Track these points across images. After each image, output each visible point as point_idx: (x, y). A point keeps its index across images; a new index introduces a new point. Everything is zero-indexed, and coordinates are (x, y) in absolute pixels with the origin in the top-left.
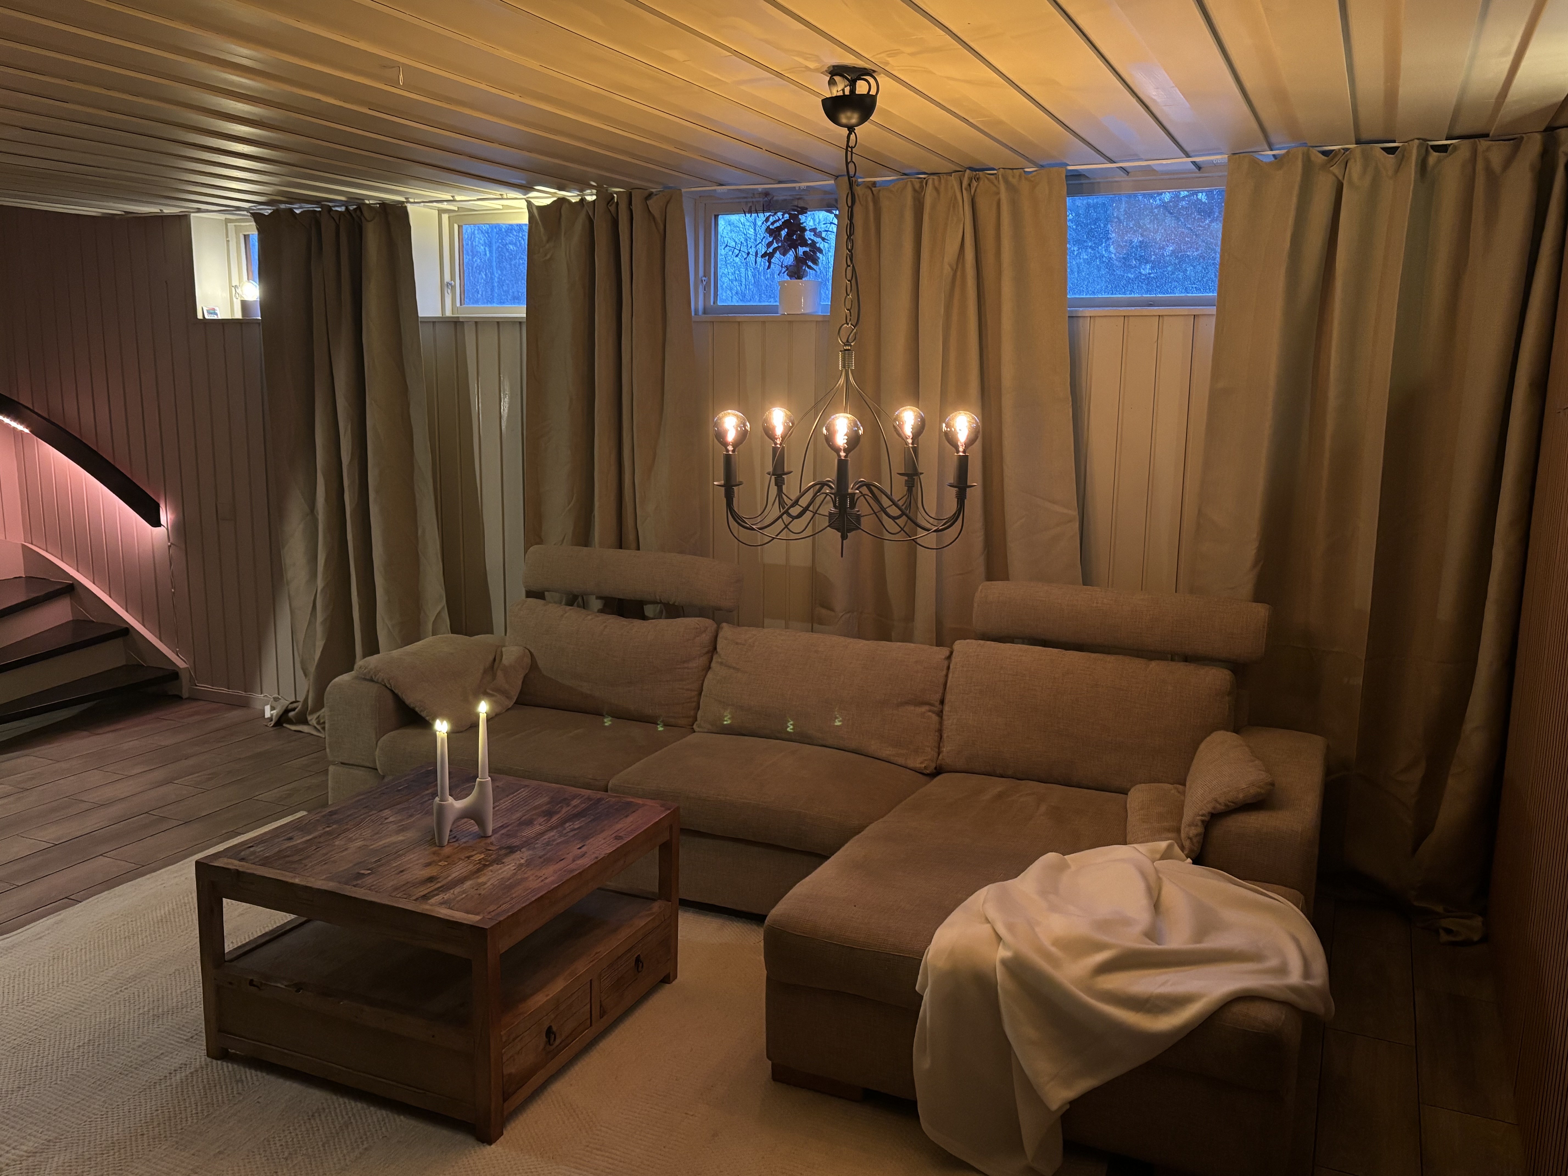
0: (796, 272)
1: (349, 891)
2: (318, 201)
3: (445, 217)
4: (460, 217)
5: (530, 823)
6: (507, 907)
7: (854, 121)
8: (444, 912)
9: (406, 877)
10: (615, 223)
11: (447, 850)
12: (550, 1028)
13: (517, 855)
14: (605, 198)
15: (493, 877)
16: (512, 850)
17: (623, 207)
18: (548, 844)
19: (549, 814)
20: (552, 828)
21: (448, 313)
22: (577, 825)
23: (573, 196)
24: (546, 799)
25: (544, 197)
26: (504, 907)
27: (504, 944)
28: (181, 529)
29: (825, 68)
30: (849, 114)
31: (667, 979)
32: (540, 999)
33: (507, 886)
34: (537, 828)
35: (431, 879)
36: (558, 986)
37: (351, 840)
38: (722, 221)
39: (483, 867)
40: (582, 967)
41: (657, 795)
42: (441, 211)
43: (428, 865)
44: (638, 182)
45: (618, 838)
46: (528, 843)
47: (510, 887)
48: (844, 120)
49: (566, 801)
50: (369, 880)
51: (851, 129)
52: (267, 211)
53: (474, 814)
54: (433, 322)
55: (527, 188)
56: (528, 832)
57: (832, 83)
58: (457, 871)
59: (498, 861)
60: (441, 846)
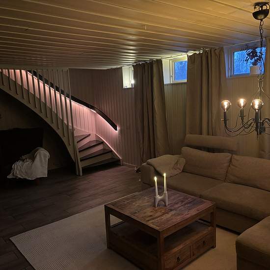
0: (255, 64)
1: (133, 217)
2: (144, 61)
3: (171, 61)
4: (174, 61)
5: (177, 203)
6: (167, 226)
7: (262, 18)
8: (151, 225)
9: (146, 214)
10: (207, 57)
11: (157, 208)
12: (178, 257)
13: (172, 212)
14: (205, 52)
15: (165, 217)
16: (171, 210)
17: (209, 53)
18: (180, 210)
19: (182, 202)
20: (182, 206)
21: (171, 83)
22: (189, 205)
23: (197, 52)
24: (182, 198)
25: (191, 53)
26: (166, 226)
27: (165, 236)
28: (121, 131)
29: (253, 4)
30: (261, 16)
31: (213, 247)
32: (176, 250)
33: (168, 220)
34: (179, 205)
35: (151, 216)
36: (181, 247)
37: (136, 203)
38: (235, 53)
39: (164, 214)
40: (188, 242)
41: (211, 199)
42: (170, 60)
43: (151, 212)
44: (213, 47)
45: (198, 210)
46: (175, 209)
47: (168, 221)
48: (259, 18)
49: (187, 199)
50: (137, 214)
51: (261, 20)
52: (135, 64)
53: (163, 200)
54: (168, 85)
55: (186, 52)
56: (176, 206)
57: (255, 8)
58: (157, 215)
59: (167, 213)
60: (155, 207)
